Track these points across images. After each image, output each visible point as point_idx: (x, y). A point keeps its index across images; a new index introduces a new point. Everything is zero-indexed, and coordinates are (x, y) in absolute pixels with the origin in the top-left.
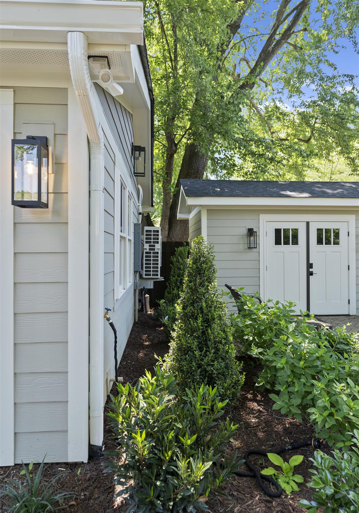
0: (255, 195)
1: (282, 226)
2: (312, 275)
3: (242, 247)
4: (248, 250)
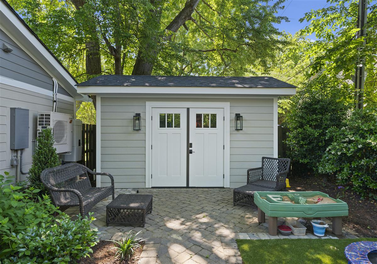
0: (139, 85)
1: (166, 112)
2: (192, 153)
3: (131, 129)
4: (136, 132)
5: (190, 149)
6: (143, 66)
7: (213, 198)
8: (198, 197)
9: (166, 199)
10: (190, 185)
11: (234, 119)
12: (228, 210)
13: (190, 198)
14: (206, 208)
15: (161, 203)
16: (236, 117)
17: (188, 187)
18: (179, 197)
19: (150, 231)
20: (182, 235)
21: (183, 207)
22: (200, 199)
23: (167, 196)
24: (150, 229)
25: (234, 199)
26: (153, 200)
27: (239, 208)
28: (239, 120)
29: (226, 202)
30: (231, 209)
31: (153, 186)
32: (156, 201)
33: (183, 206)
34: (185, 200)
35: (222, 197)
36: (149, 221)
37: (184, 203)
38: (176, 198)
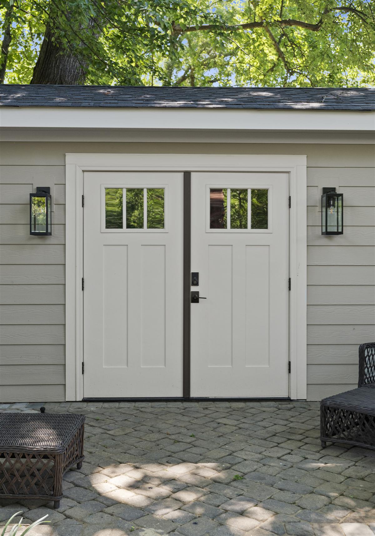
1: (124, 182)
2: (198, 301)
3: (23, 232)
4: (37, 240)
5: (193, 289)
6: (58, 67)
7: (259, 428)
8: (215, 425)
9: (123, 430)
10: (194, 394)
11: (319, 204)
12: (306, 458)
13: (192, 427)
14: (242, 455)
15: (109, 442)
16: (325, 198)
17: (186, 398)
18: (161, 425)
19: (77, 520)
20: (173, 531)
21: (174, 453)
22: (222, 429)
23: (126, 422)
24: (77, 512)
25: (322, 428)
26: (86, 435)
27: (338, 454)
28: (334, 206)
29: (300, 437)
30: (313, 457)
31: (87, 396)
32: (95, 435)
33: (174, 448)
34: (180, 433)
35: (285, 425)
36: (75, 492)
37: (176, 441)
38: (152, 429)
